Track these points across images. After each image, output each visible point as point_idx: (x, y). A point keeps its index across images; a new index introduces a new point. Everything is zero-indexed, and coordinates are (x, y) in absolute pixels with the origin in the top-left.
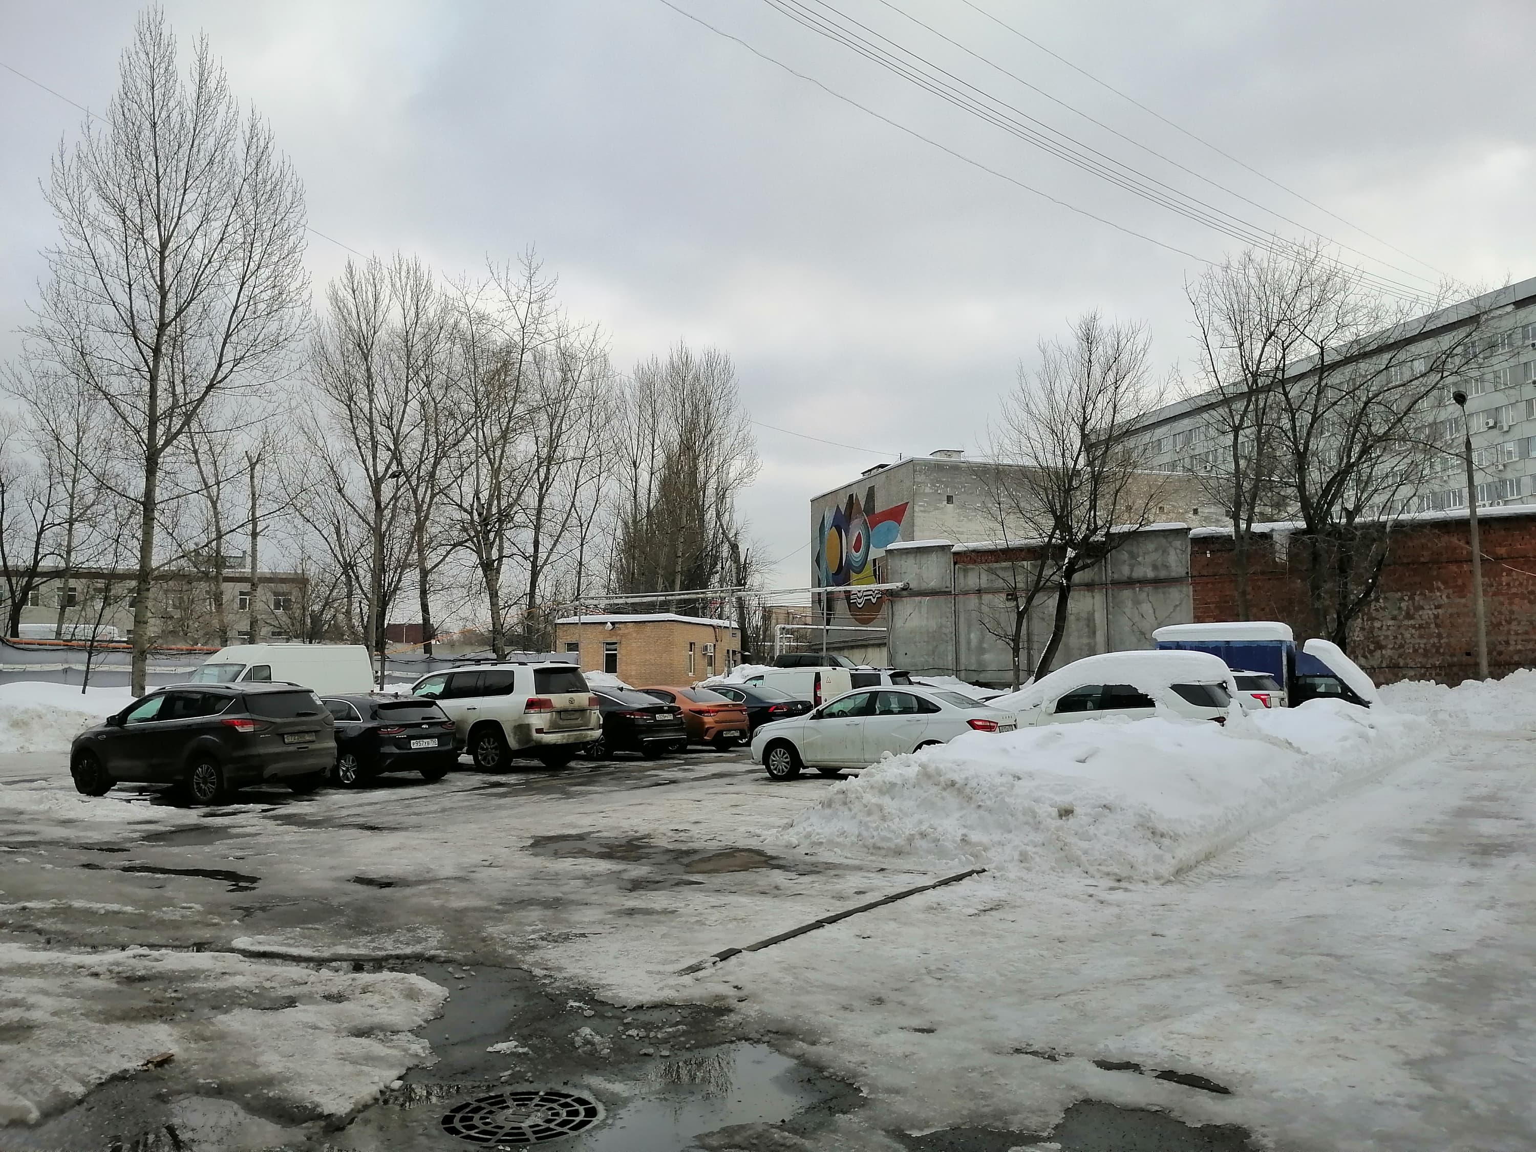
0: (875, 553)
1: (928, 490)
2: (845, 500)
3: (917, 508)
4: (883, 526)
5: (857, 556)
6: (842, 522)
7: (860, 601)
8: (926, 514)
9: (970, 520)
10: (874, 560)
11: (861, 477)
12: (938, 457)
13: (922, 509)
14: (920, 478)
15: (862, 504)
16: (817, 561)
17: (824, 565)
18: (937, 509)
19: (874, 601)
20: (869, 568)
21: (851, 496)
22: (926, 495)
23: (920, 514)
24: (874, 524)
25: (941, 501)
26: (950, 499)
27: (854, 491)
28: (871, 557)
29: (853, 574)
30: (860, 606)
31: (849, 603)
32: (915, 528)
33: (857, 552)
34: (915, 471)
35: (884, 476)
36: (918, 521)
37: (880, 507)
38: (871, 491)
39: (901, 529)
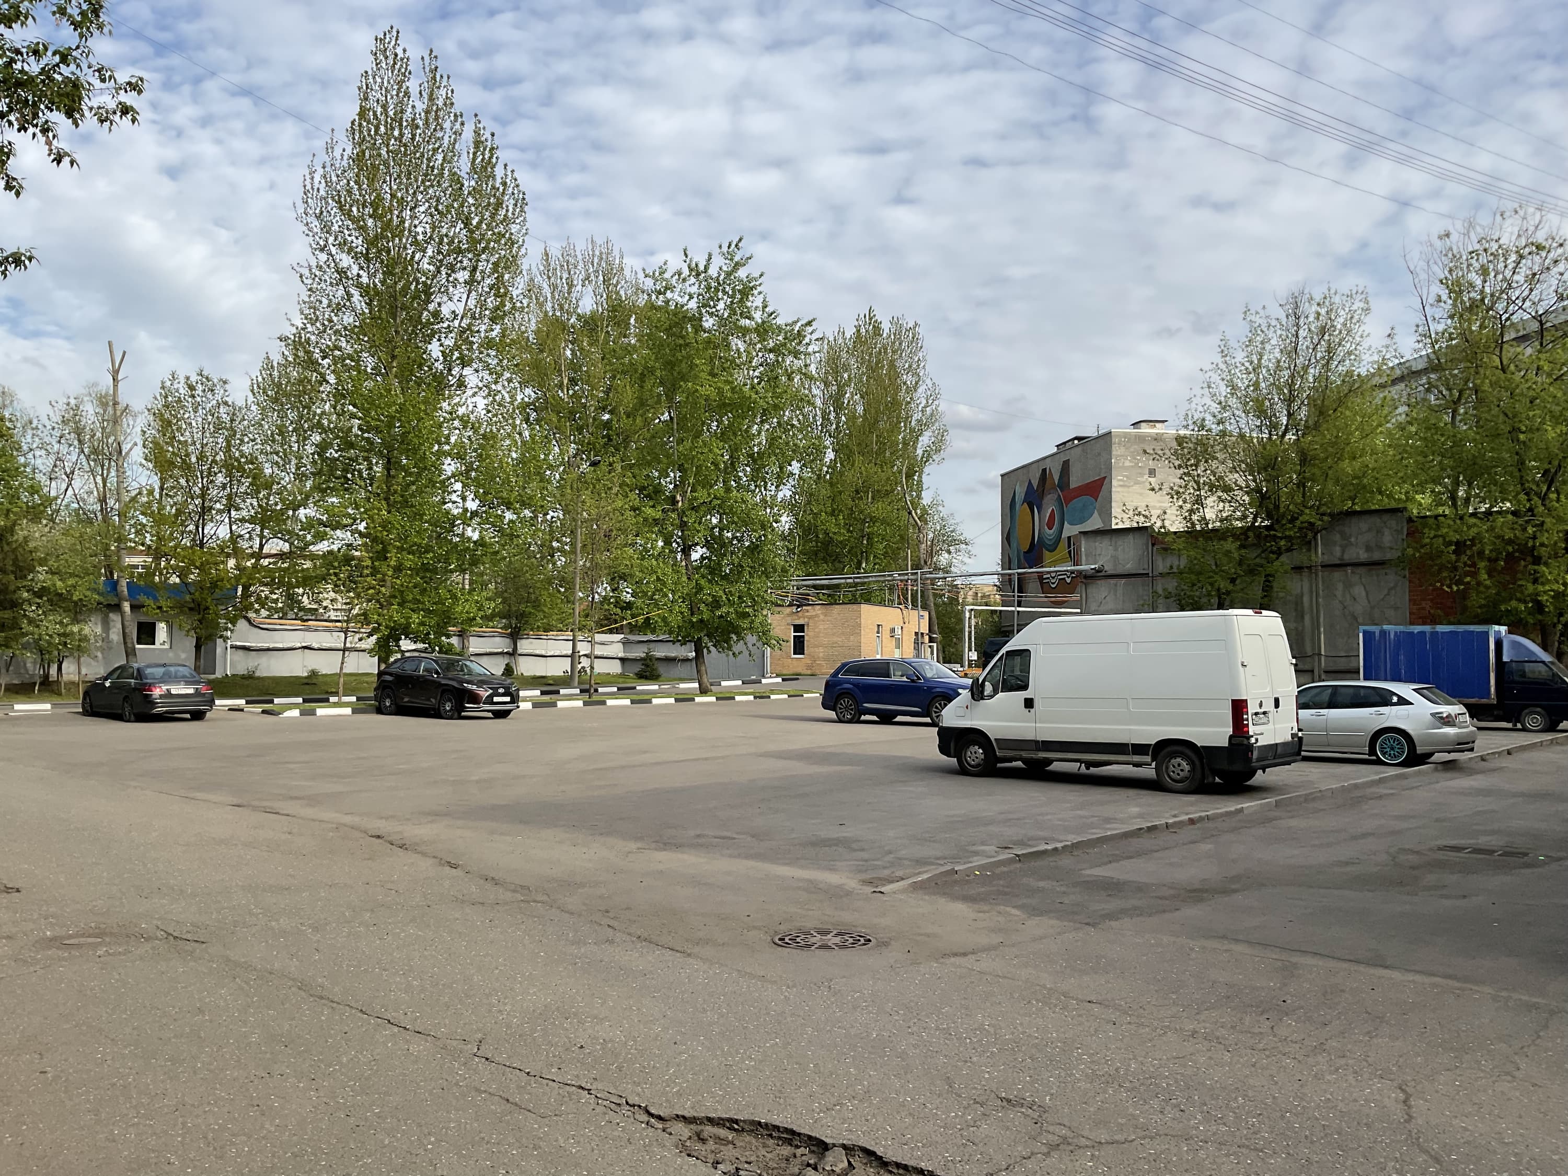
0: (1069, 530)
1: (1127, 464)
2: (1038, 475)
3: (1114, 483)
4: (1078, 503)
5: (1050, 533)
6: (1034, 498)
7: (1053, 581)
8: (1126, 489)
10: (1069, 538)
11: (1053, 451)
12: (1140, 428)
13: (1121, 483)
14: (1119, 451)
15: (1056, 478)
16: (1007, 538)
17: (1014, 545)
18: (1138, 483)
19: (1068, 580)
20: (1063, 544)
21: (1044, 470)
22: (1127, 468)
23: (1119, 489)
24: (1068, 500)
25: (1142, 475)
26: (1153, 473)
27: (1048, 464)
28: (1065, 535)
29: (1046, 553)
30: (1053, 586)
31: (1042, 584)
32: (1113, 504)
33: (1050, 529)
34: (1113, 444)
35: (1079, 449)
36: (1115, 497)
37: (1075, 481)
38: (1066, 466)
39: (1097, 505)
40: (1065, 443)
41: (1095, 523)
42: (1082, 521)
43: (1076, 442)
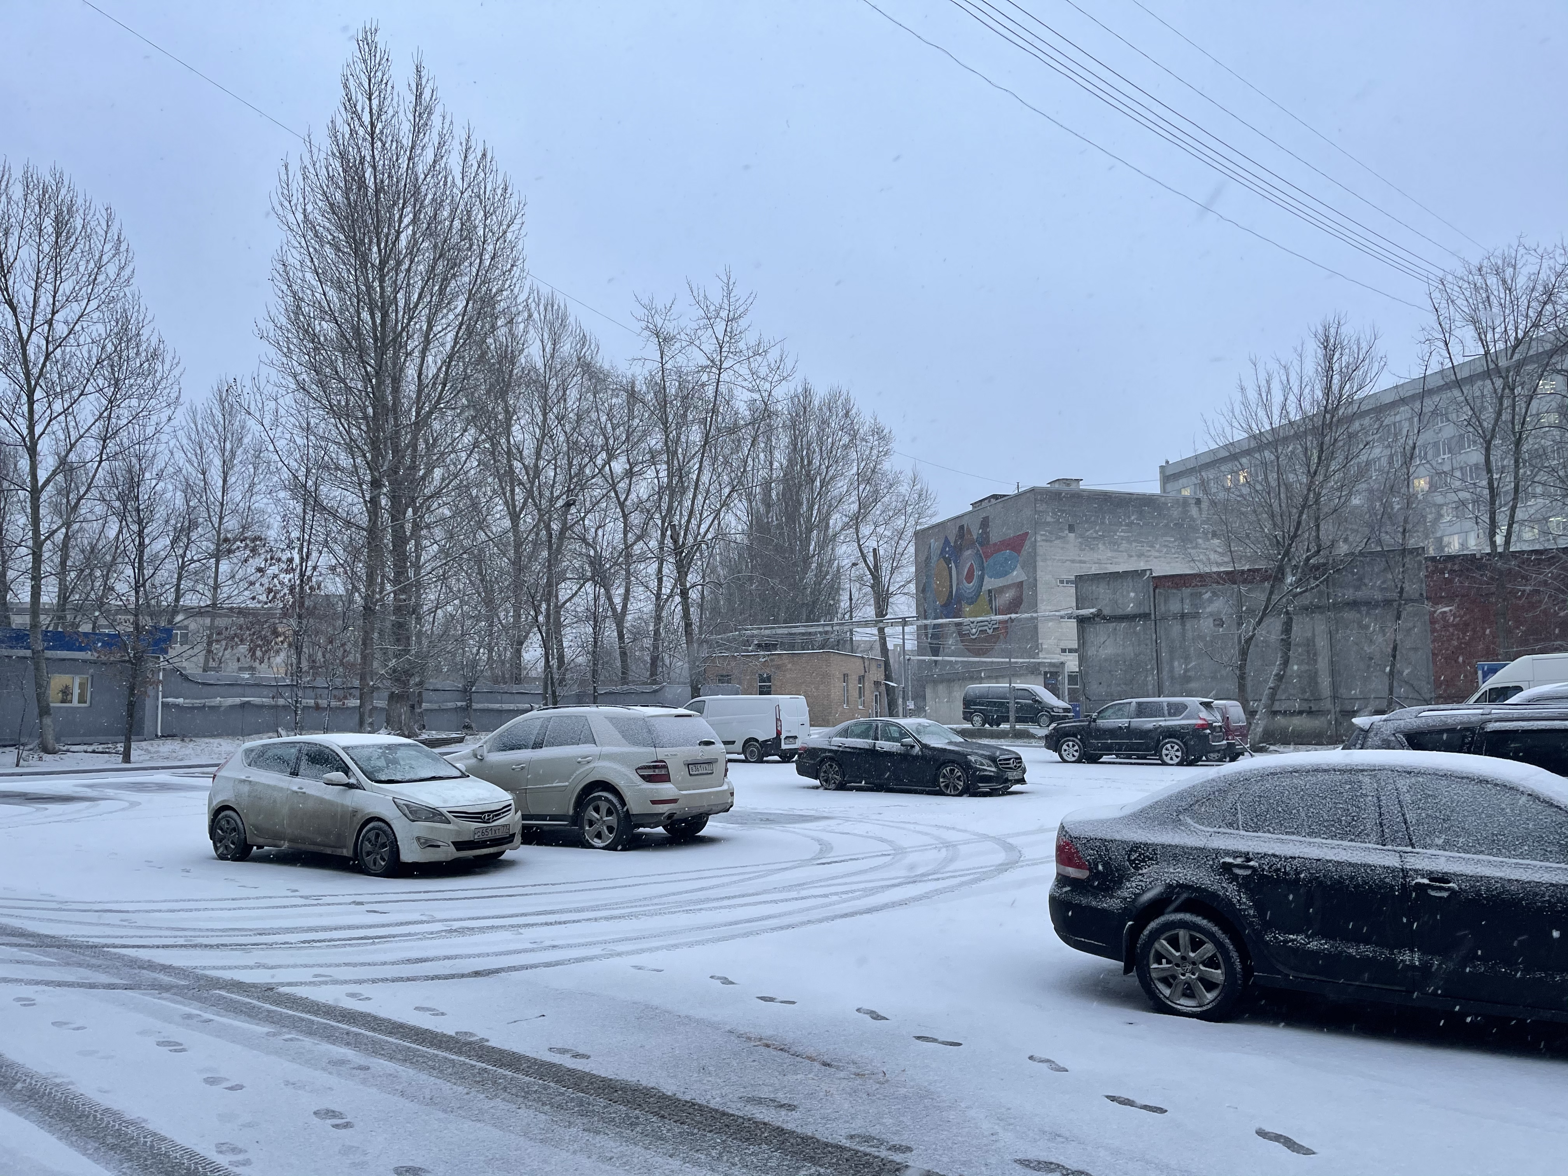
0: (990, 583)
1: (1049, 519)
2: (955, 531)
3: (1039, 538)
4: (999, 557)
5: (969, 587)
6: (951, 554)
7: (973, 632)
8: (1048, 544)
9: (1092, 549)
10: (990, 591)
11: (970, 508)
12: (1057, 486)
13: (1044, 538)
14: (1040, 507)
15: (975, 534)
16: (923, 592)
17: (931, 597)
18: (1060, 538)
19: (990, 632)
20: (983, 598)
21: (962, 527)
22: (1048, 523)
23: (1043, 543)
24: (989, 554)
25: (1062, 530)
26: (1071, 529)
27: (964, 522)
28: (985, 588)
29: (965, 606)
30: (973, 637)
31: (960, 635)
32: (1038, 558)
33: (969, 583)
34: (1036, 500)
35: (1000, 506)
36: (1040, 551)
37: (995, 537)
38: (985, 523)
39: (1021, 559)
40: (981, 501)
41: (1017, 575)
42: (1005, 574)
43: (993, 501)
